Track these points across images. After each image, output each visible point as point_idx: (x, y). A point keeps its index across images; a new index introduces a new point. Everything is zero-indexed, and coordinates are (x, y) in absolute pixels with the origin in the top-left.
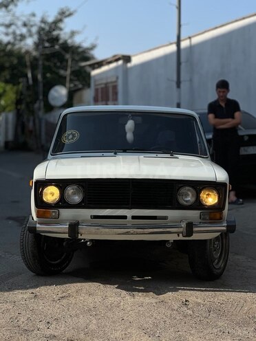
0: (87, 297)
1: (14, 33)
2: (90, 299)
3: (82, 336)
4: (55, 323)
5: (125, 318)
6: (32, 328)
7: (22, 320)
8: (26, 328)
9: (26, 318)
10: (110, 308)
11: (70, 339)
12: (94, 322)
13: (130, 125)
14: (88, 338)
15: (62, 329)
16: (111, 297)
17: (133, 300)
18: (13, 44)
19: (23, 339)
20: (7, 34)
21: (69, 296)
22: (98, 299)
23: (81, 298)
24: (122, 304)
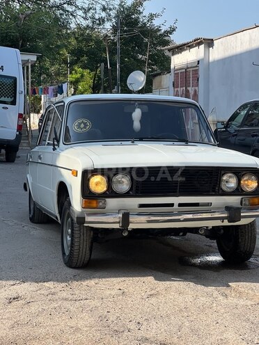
0: (177, 296)
1: (93, 18)
2: (181, 298)
3: (175, 340)
4: (145, 323)
5: (219, 321)
6: (122, 329)
7: (111, 319)
8: (116, 328)
9: (115, 317)
10: (202, 309)
11: (162, 343)
12: (187, 324)
13: (137, 114)
14: (182, 343)
15: (154, 331)
16: (202, 296)
17: (226, 301)
18: (93, 29)
19: (114, 340)
20: (85, 19)
21: (158, 294)
22: (189, 298)
23: (171, 297)
24: (215, 305)
